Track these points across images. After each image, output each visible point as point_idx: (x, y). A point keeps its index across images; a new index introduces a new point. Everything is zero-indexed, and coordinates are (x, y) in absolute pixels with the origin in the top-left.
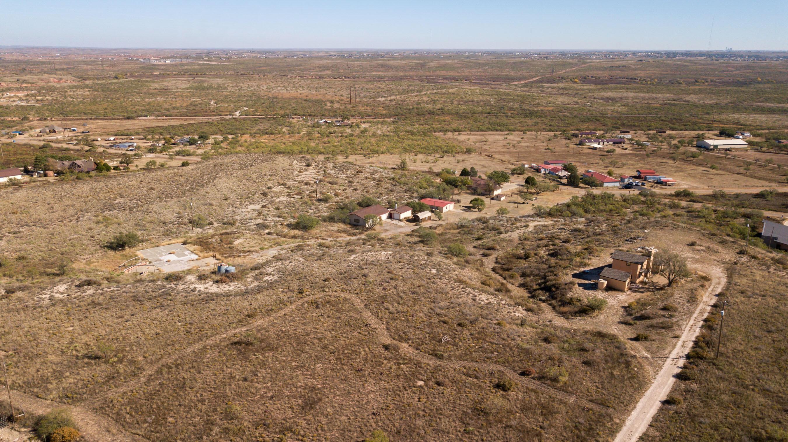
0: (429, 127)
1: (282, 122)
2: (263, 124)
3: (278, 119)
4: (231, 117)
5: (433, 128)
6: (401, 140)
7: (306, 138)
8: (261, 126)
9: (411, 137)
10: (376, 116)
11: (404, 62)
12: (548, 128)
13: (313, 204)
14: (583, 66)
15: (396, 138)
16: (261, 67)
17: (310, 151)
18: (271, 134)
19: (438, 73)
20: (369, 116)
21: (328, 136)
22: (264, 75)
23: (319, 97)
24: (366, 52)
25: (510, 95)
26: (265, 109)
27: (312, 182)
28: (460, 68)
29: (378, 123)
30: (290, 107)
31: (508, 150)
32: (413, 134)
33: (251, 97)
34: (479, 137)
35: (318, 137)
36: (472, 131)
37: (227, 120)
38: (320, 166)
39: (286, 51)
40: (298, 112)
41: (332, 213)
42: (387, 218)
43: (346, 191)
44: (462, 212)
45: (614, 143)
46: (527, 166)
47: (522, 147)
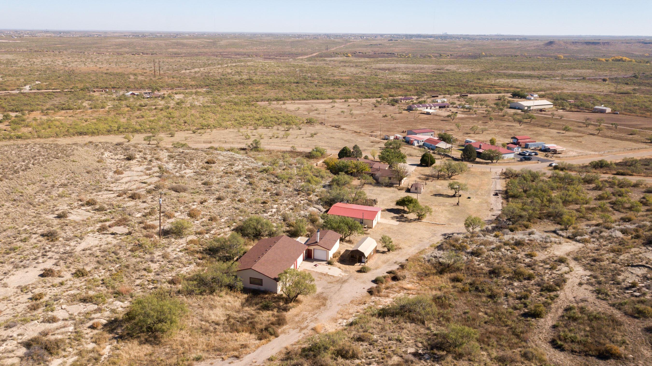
0: (249, 97)
1: (81, 96)
2: (58, 99)
3: (76, 93)
4: (18, 92)
5: (253, 98)
7: (113, 113)
8: (57, 101)
9: (236, 107)
10: (186, 87)
11: (196, 41)
13: (155, 245)
14: (348, 44)
16: (56, 44)
17: (121, 129)
18: (69, 109)
19: (228, 50)
20: (179, 87)
21: (139, 110)
22: (59, 52)
23: (120, 71)
24: (159, 33)
25: (304, 67)
26: (61, 82)
27: (142, 192)
28: (248, 45)
29: (191, 94)
30: (90, 80)
33: (45, 71)
34: (306, 106)
35: (128, 111)
36: (294, 100)
37: (14, 95)
38: (149, 157)
39: (80, 32)
40: (99, 85)
41: (198, 264)
42: (303, 260)
43: (205, 204)
44: (398, 223)
45: (440, 107)
46: (392, 138)
47: (357, 115)
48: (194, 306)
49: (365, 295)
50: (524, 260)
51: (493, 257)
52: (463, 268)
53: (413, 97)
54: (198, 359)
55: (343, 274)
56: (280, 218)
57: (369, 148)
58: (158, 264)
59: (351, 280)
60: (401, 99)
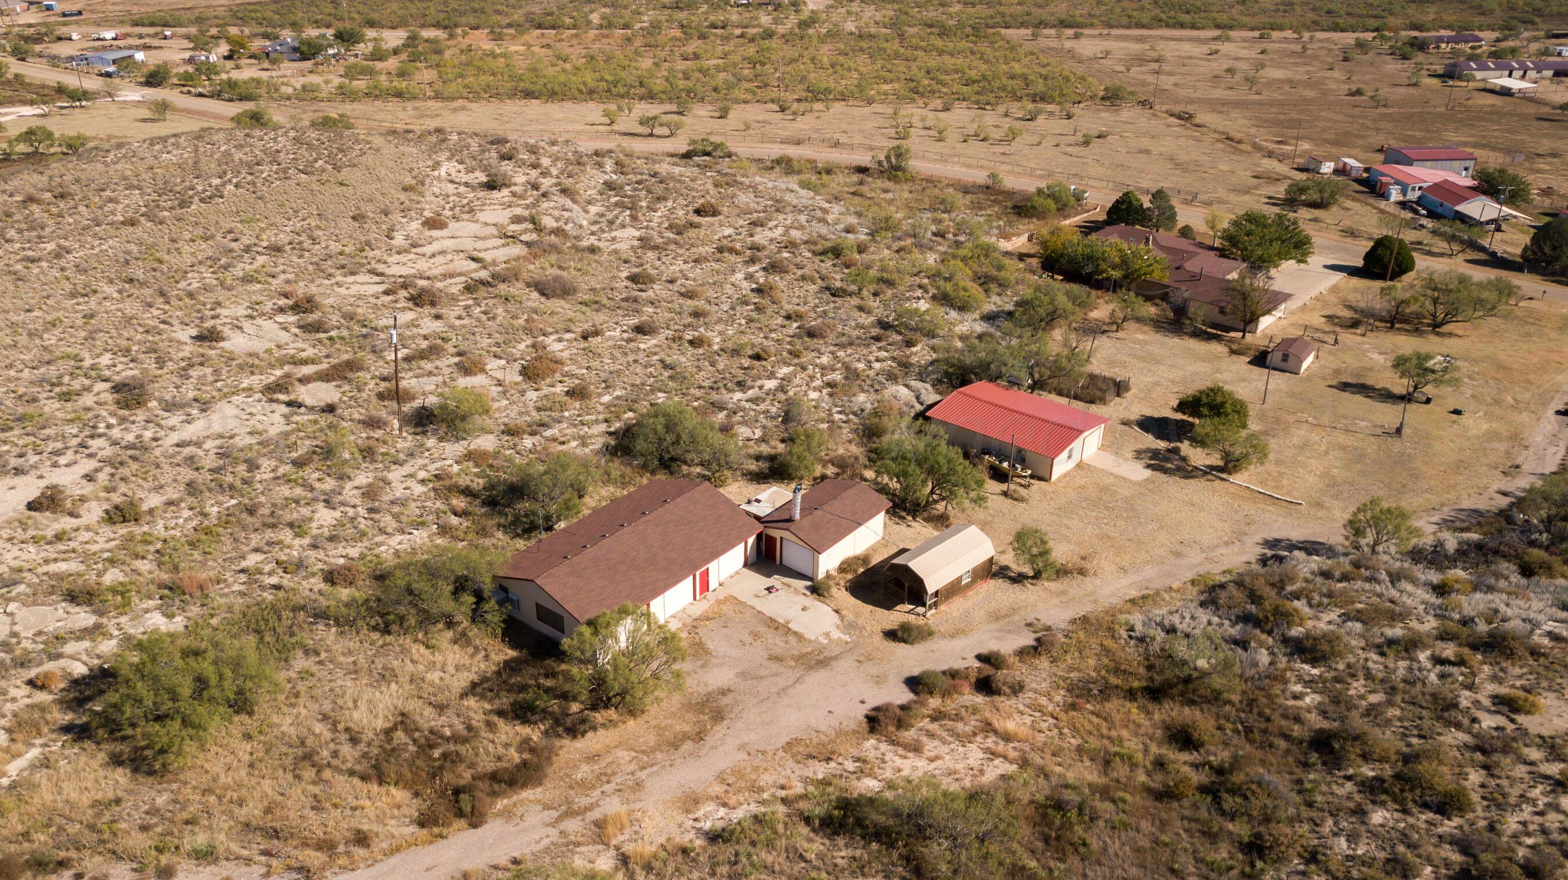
0: (991, 12)
5: (1003, 15)
6: (909, 53)
9: (939, 43)
12: (1325, 20)
13: (373, 453)
15: (895, 45)
18: (553, 27)
21: (702, 37)
27: (454, 286)
31: (1232, 95)
32: (944, 32)
34: (1136, 47)
36: (1111, 27)
38: (548, 184)
41: (444, 530)
42: (746, 565)
43: (594, 341)
44: (1148, 473)
45: (1557, 74)
46: (1327, 168)
47: (1272, 82)
48: (340, 665)
49: (853, 726)
50: (1474, 720)
51: (1369, 676)
52: (1235, 698)
53: (1481, 34)
54: (206, 856)
55: (836, 634)
56: (774, 410)
57: (1233, 198)
58: (337, 514)
59: (847, 664)
60: (1440, 40)
